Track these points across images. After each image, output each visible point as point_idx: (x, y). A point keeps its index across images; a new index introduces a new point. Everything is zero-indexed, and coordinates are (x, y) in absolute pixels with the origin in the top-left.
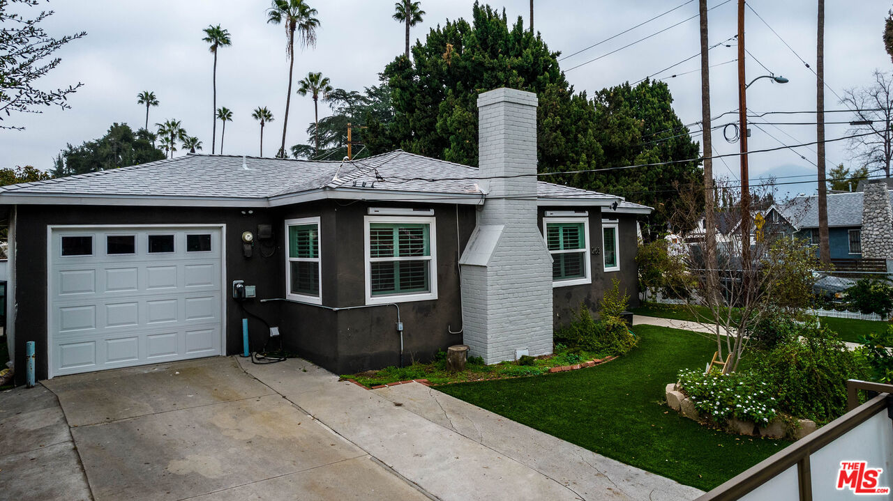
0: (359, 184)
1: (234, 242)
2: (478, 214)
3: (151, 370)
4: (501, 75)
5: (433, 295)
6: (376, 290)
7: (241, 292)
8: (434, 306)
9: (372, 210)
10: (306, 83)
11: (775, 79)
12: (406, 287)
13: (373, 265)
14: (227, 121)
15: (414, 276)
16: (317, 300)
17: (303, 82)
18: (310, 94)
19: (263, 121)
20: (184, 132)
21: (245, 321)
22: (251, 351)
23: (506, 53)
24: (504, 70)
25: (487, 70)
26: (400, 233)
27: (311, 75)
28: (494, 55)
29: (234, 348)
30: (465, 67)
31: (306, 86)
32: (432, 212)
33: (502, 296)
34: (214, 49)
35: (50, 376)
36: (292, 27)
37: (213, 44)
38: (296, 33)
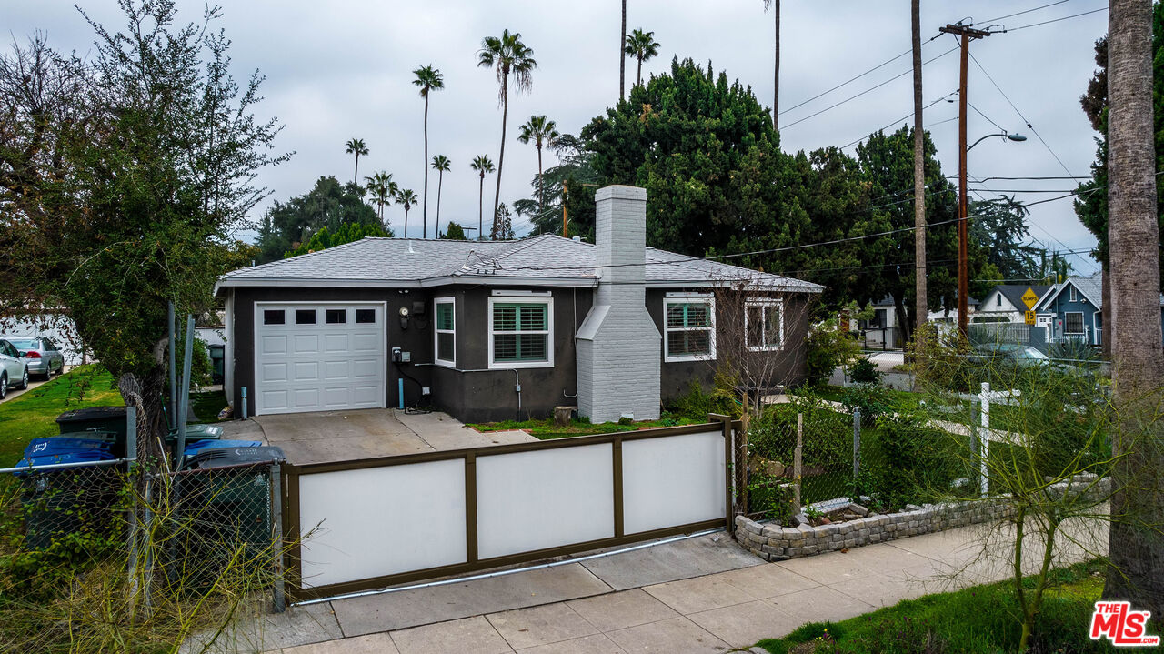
0: (482, 271)
1: (393, 315)
2: (594, 295)
3: (327, 414)
4: (699, 138)
5: (550, 363)
6: (499, 356)
7: (398, 356)
8: (551, 373)
9: (495, 293)
10: (529, 128)
11: (1009, 137)
12: (526, 355)
13: (496, 337)
14: (444, 171)
15: (534, 347)
16: (452, 364)
17: (525, 127)
18: (533, 141)
19: (482, 172)
20: (396, 186)
21: (401, 381)
22: (405, 405)
23: (707, 115)
24: (703, 132)
25: (685, 132)
26: (522, 311)
27: (534, 119)
28: (693, 116)
29: (392, 402)
30: (663, 130)
31: (528, 132)
32: (550, 293)
33: (606, 367)
34: (425, 93)
35: (257, 414)
36: (506, 71)
37: (424, 86)
38: (512, 76)
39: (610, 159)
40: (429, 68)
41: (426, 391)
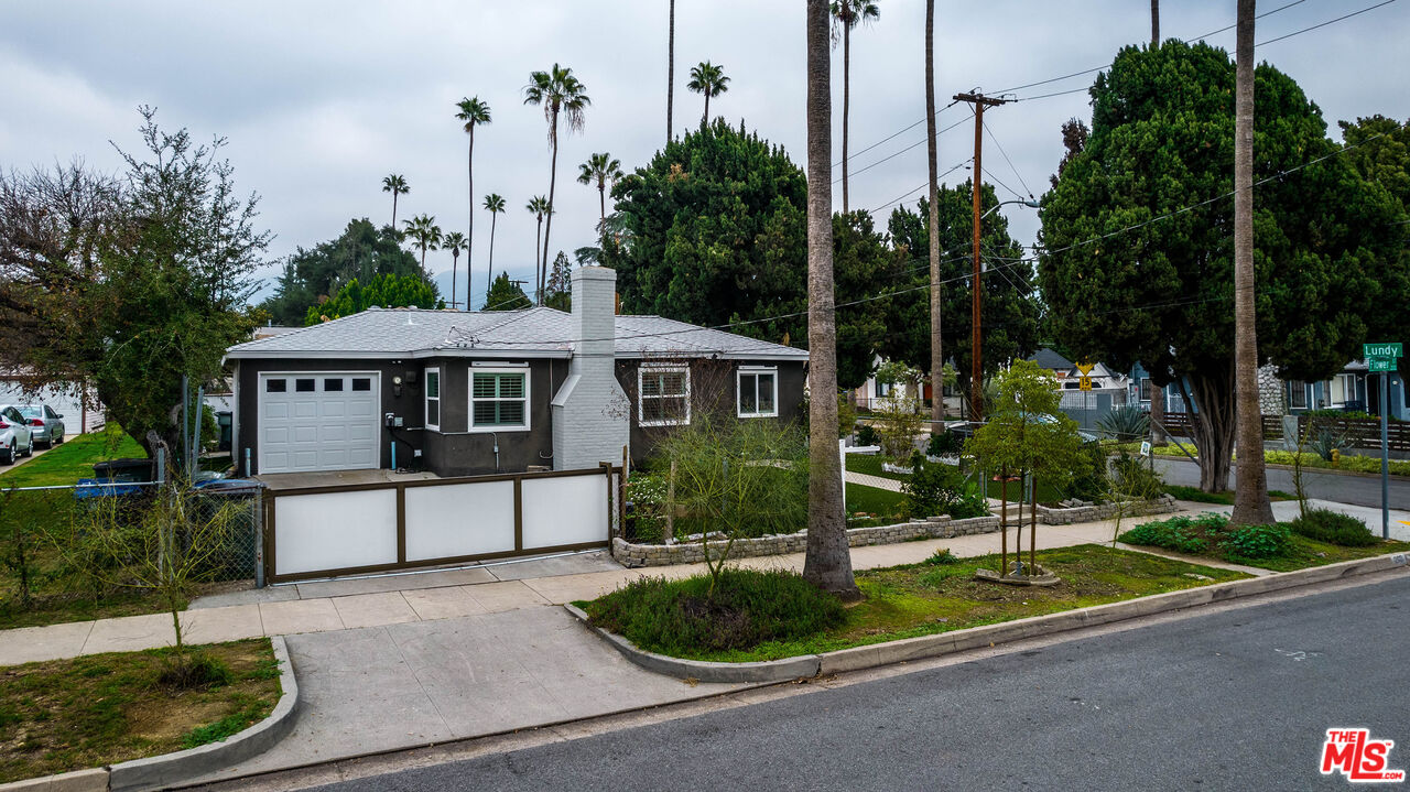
0: (462, 345)
1: (387, 384)
2: (569, 365)
3: (324, 473)
4: (725, 200)
5: (527, 427)
6: (478, 421)
7: (391, 421)
8: (527, 436)
9: (474, 364)
10: (590, 167)
11: (1027, 204)
12: (504, 420)
13: (477, 404)
14: (498, 213)
15: (512, 413)
16: (436, 428)
17: (585, 166)
18: (594, 182)
19: (540, 215)
20: (439, 230)
21: (393, 443)
22: (397, 466)
23: (734, 178)
24: (729, 195)
25: (713, 194)
26: (501, 380)
27: (595, 158)
28: (721, 176)
30: (691, 191)
31: (588, 172)
32: (527, 364)
33: (577, 430)
34: (469, 127)
35: (260, 473)
36: (556, 108)
37: (468, 121)
38: (562, 114)
39: (641, 219)
40: (475, 100)
41: (418, 453)
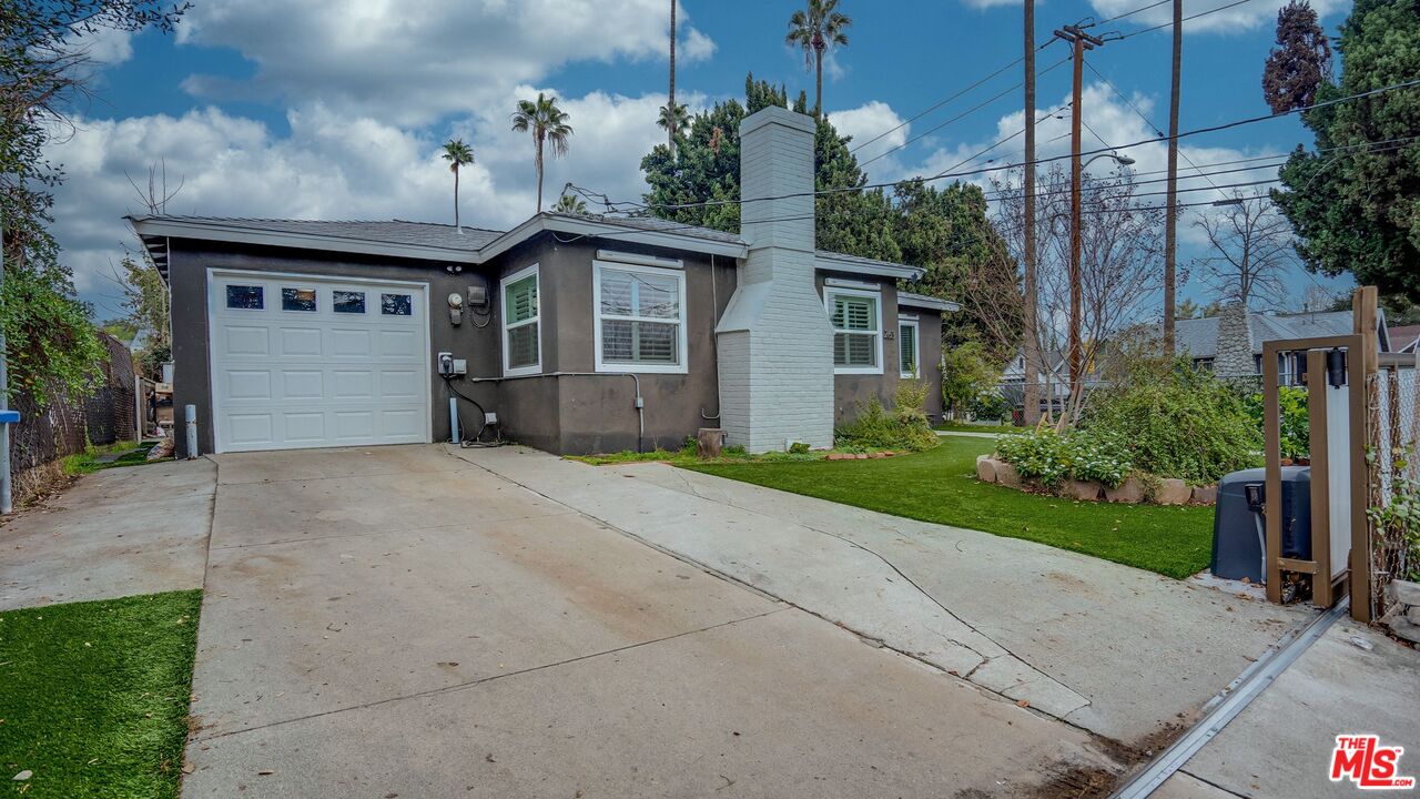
1: (439, 305)
2: (739, 272)
3: (338, 450)
5: (682, 368)
6: (609, 355)
7: (448, 365)
8: (683, 382)
9: (602, 253)
12: (647, 354)
13: (606, 325)
15: (657, 344)
16: (536, 369)
21: (453, 401)
22: (461, 438)
29: (442, 435)
32: (681, 262)
33: (769, 370)
34: (455, 167)
35: (219, 449)
36: (541, 137)
37: (454, 161)
38: (546, 142)
40: (459, 143)
41: (491, 418)
